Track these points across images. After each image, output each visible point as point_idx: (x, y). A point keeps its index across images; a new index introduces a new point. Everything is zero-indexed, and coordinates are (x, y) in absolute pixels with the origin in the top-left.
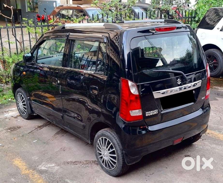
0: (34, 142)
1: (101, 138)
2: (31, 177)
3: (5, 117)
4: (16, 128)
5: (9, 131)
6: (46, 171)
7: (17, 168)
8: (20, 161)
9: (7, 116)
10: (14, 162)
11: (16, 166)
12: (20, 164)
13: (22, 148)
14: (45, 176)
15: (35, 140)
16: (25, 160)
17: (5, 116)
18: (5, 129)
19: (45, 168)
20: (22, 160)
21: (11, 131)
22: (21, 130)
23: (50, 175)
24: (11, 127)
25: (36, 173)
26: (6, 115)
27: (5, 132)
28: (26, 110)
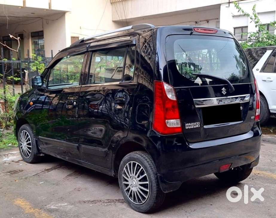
0: (40, 183)
1: (128, 164)
2: (37, 216)
3: (4, 161)
4: (17, 172)
5: (8, 174)
6: (57, 210)
7: (19, 207)
8: (23, 201)
9: (6, 161)
10: (15, 202)
11: (17, 205)
12: (22, 204)
13: (26, 189)
14: (55, 215)
15: (42, 182)
16: (29, 200)
17: (3, 160)
18: (3, 173)
19: (55, 207)
20: (24, 200)
21: (11, 174)
22: (24, 173)
23: (62, 213)
24: (12, 170)
25: (44, 212)
26: (5, 160)
27: (4, 175)
28: (31, 150)
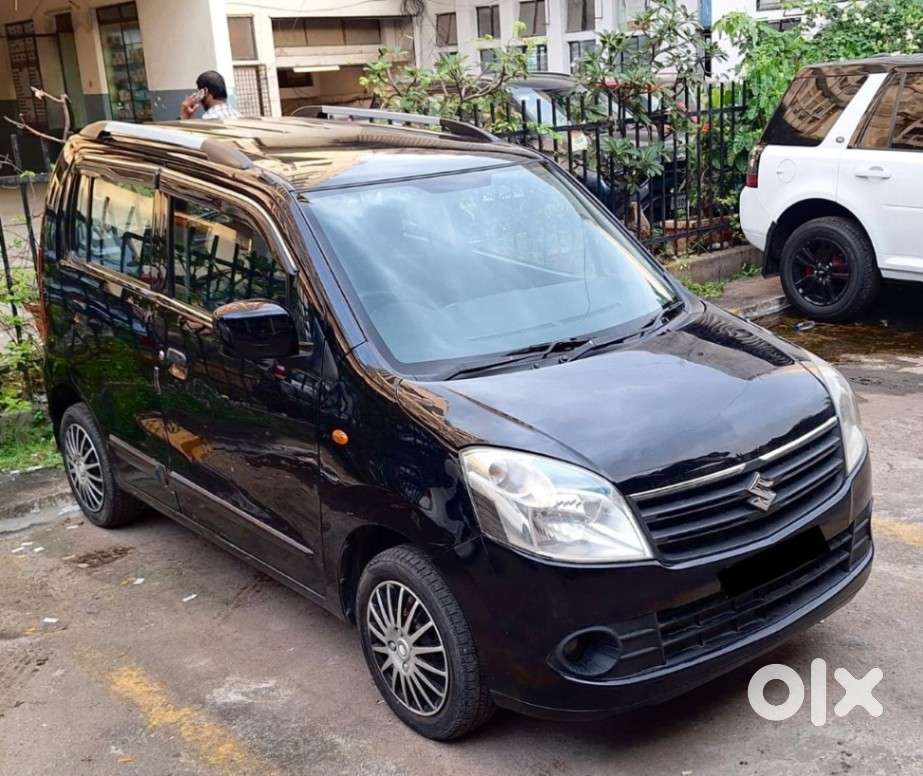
0: (185, 600)
2: (189, 736)
3: (63, 515)
4: (109, 556)
5: (82, 569)
6: (245, 710)
7: (130, 704)
8: (138, 676)
9: (68, 513)
11: (124, 696)
12: (138, 689)
13: (142, 629)
14: (242, 728)
15: (190, 595)
16: (157, 671)
17: (61, 513)
18: (66, 562)
19: (240, 698)
20: (143, 675)
21: (93, 566)
22: (131, 559)
24: (92, 552)
25: (208, 720)
26: (65, 510)
27: (69, 574)
